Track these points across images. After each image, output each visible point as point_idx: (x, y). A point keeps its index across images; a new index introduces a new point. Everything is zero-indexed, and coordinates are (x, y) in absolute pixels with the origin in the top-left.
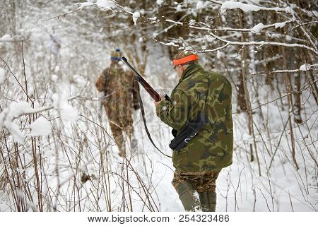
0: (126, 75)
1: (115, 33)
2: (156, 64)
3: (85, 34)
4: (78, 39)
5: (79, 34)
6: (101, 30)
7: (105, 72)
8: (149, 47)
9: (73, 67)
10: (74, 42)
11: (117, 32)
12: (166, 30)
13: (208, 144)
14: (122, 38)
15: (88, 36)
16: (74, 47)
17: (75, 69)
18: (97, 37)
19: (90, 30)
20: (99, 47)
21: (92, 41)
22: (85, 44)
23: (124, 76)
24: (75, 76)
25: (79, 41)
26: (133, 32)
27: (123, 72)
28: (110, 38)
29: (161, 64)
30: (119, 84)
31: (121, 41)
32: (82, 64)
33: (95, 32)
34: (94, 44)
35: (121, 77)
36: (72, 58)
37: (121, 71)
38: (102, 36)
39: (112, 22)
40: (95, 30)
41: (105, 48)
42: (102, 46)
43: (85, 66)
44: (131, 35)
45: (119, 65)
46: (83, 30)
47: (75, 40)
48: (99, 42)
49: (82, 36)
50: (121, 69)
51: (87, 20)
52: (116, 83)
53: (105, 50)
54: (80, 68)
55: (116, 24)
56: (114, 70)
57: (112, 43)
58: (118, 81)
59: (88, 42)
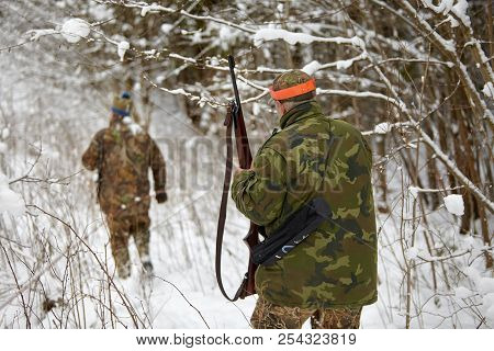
0: (137, 142)
1: (100, 76)
2: (165, 124)
3: (53, 78)
4: (42, 85)
5: (44, 78)
6: (78, 71)
7: (99, 137)
8: (155, 98)
9: (33, 131)
10: (36, 91)
11: (104, 74)
12: (177, 71)
13: (321, 259)
14: (111, 84)
15: (58, 81)
16: (36, 98)
17: (37, 132)
18: (73, 83)
19: (59, 72)
20: (76, 98)
21: (64, 88)
22: (52, 94)
23: (132, 143)
24: (37, 144)
25: (44, 89)
26: (129, 74)
27: (132, 137)
28: (93, 84)
29: (172, 124)
30: (124, 157)
31: (110, 88)
32: (47, 124)
33: (70, 75)
34: (67, 93)
35: (127, 144)
36: (32, 116)
37: (126, 134)
38: (79, 82)
39: (96, 59)
40: (69, 71)
41: (84, 99)
42: (80, 96)
43: (52, 128)
44: (125, 78)
45: (123, 125)
46: (50, 72)
47: (36, 87)
48: (76, 89)
49: (48, 81)
50: (128, 131)
51: (56, 56)
52: (118, 156)
53: (85, 103)
54: (45, 132)
55: (102, 62)
56: (114, 133)
57: (95, 92)
58: (122, 153)
59: (57, 91)
